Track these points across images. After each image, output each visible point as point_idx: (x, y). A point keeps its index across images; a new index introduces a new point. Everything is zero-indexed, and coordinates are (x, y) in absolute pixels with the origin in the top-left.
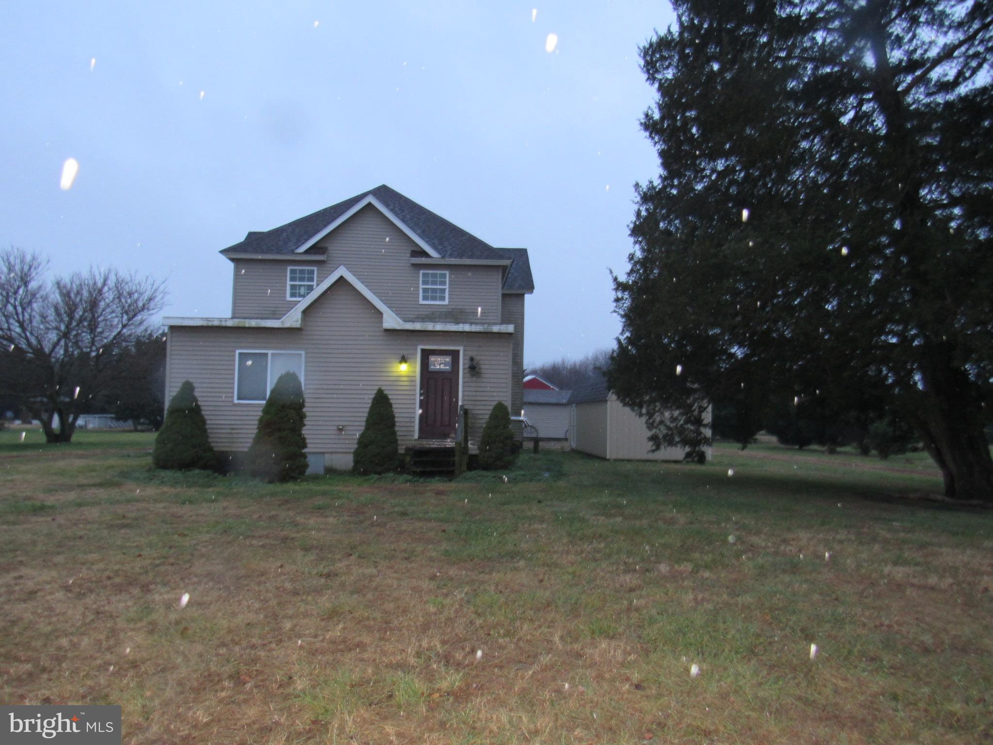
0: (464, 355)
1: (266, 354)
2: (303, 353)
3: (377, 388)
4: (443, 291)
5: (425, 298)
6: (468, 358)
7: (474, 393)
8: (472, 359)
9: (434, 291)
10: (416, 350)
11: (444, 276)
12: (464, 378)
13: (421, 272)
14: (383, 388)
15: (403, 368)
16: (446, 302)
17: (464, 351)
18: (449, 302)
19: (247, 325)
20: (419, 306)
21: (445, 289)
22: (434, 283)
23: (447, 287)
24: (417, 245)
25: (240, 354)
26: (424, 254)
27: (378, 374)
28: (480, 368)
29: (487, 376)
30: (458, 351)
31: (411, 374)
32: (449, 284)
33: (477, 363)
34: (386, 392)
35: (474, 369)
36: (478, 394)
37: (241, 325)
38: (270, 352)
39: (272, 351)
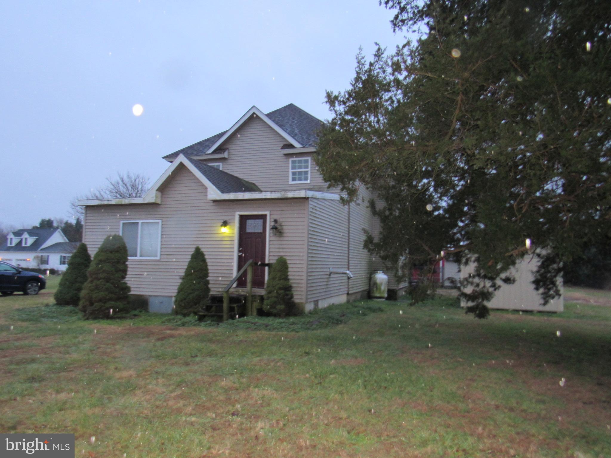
0: (270, 218)
1: (138, 223)
2: (160, 221)
3: (195, 246)
4: (306, 173)
5: (294, 179)
6: (273, 220)
7: (278, 250)
8: (276, 221)
9: (300, 173)
10: (234, 215)
11: (307, 161)
12: (270, 237)
13: (291, 160)
14: (200, 246)
15: (225, 231)
16: (309, 181)
17: (271, 215)
18: (311, 180)
19: (123, 203)
20: (290, 186)
21: (307, 171)
22: (300, 167)
23: (309, 169)
24: (287, 141)
25: (124, 224)
26: (291, 146)
27: (209, 236)
28: (282, 229)
29: (289, 235)
30: (266, 215)
31: (231, 235)
32: (311, 167)
33: (281, 225)
34: (202, 250)
35: (277, 230)
36: (281, 250)
37: (120, 203)
38: (140, 222)
39: (142, 221)
